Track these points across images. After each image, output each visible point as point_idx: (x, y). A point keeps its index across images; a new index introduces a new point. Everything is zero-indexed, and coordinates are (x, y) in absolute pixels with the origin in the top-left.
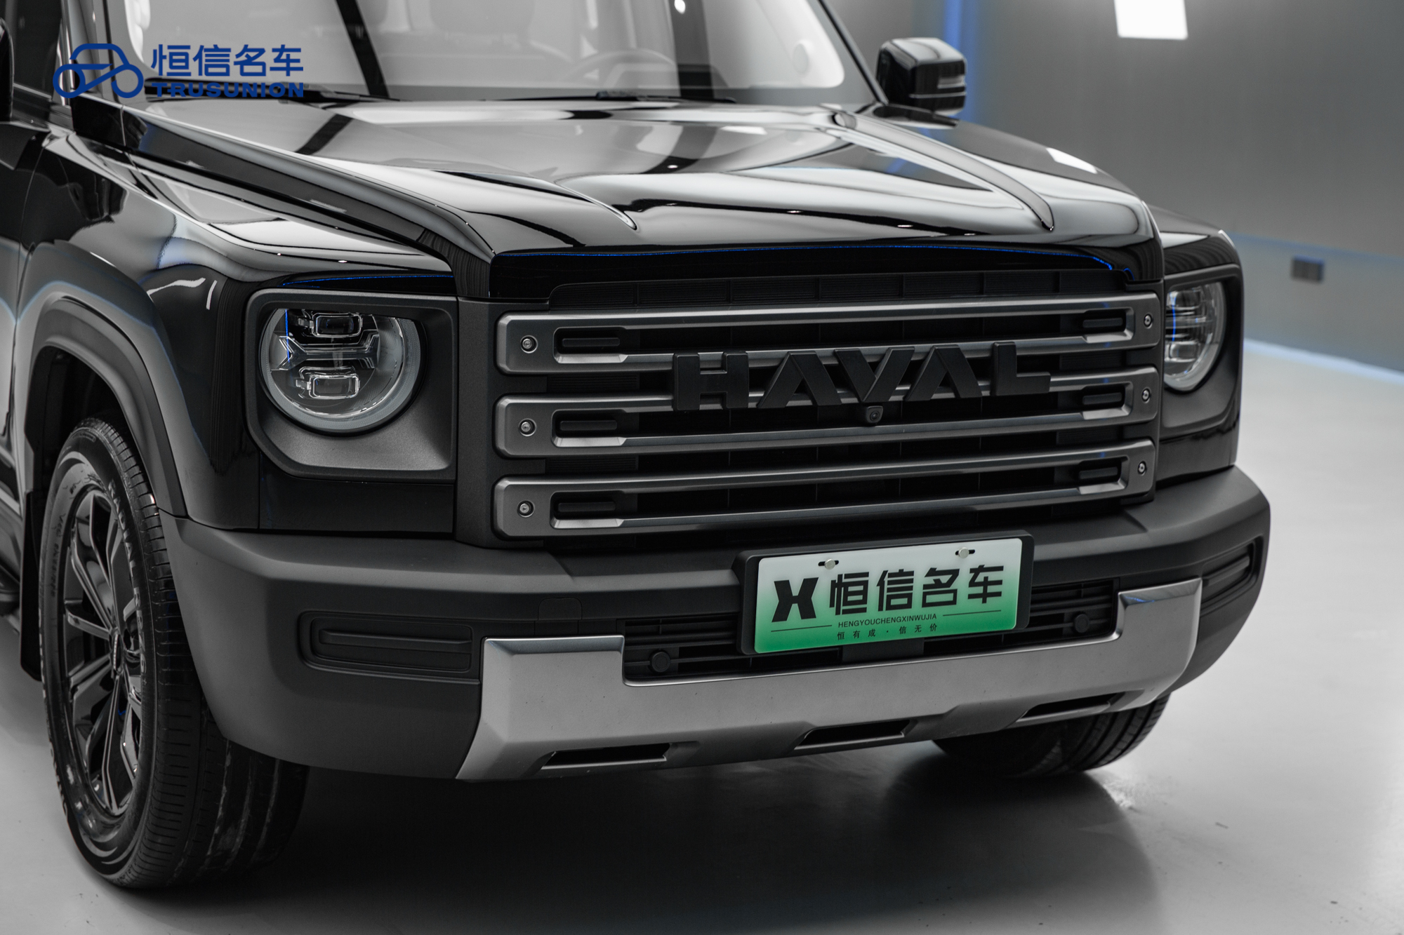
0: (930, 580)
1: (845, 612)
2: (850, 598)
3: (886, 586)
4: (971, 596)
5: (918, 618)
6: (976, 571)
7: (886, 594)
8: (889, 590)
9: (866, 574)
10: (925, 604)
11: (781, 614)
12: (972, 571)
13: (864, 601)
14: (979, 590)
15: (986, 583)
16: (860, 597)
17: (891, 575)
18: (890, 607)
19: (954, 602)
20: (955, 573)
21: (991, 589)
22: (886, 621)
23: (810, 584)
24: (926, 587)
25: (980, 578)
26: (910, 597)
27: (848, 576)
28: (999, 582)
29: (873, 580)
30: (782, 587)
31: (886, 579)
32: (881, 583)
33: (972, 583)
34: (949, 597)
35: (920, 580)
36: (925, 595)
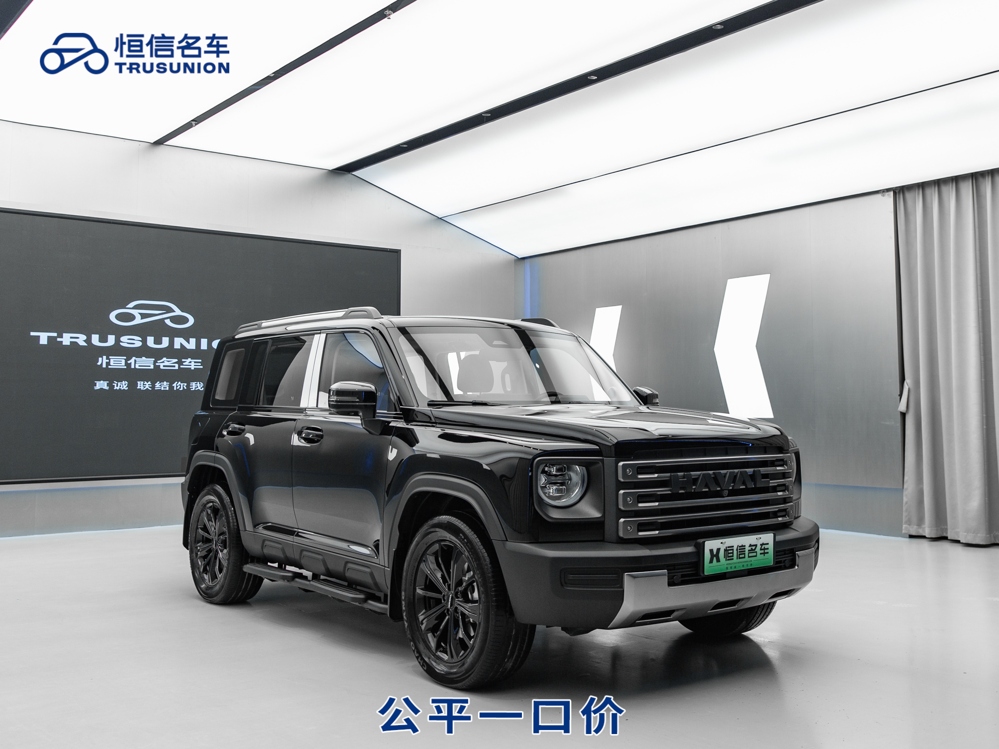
0: (750, 548)
1: (728, 560)
2: (729, 555)
3: (739, 551)
4: (761, 554)
5: (747, 562)
6: (762, 545)
7: (739, 553)
8: (739, 552)
9: (733, 547)
10: (749, 557)
11: (711, 561)
12: (761, 545)
13: (733, 556)
14: (762, 551)
15: (765, 549)
16: (731, 555)
17: (740, 547)
18: (740, 558)
19: (756, 556)
20: (756, 546)
21: (766, 551)
22: (739, 563)
23: (718, 550)
24: (749, 551)
25: (763, 548)
26: (744, 554)
27: (729, 547)
28: (768, 549)
29: (735, 548)
30: (711, 551)
31: (739, 548)
32: (737, 550)
33: (761, 549)
34: (755, 554)
35: (747, 548)
36: (749, 553)
